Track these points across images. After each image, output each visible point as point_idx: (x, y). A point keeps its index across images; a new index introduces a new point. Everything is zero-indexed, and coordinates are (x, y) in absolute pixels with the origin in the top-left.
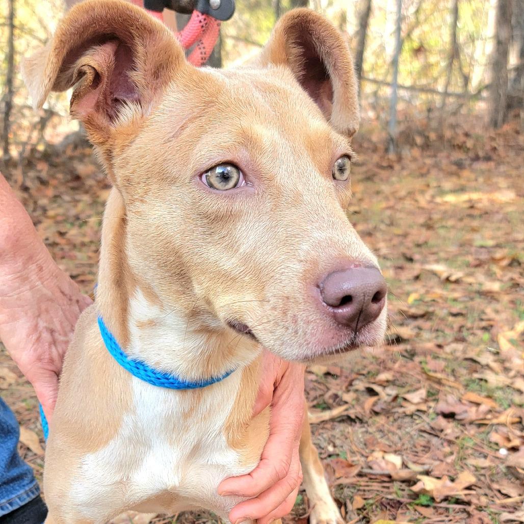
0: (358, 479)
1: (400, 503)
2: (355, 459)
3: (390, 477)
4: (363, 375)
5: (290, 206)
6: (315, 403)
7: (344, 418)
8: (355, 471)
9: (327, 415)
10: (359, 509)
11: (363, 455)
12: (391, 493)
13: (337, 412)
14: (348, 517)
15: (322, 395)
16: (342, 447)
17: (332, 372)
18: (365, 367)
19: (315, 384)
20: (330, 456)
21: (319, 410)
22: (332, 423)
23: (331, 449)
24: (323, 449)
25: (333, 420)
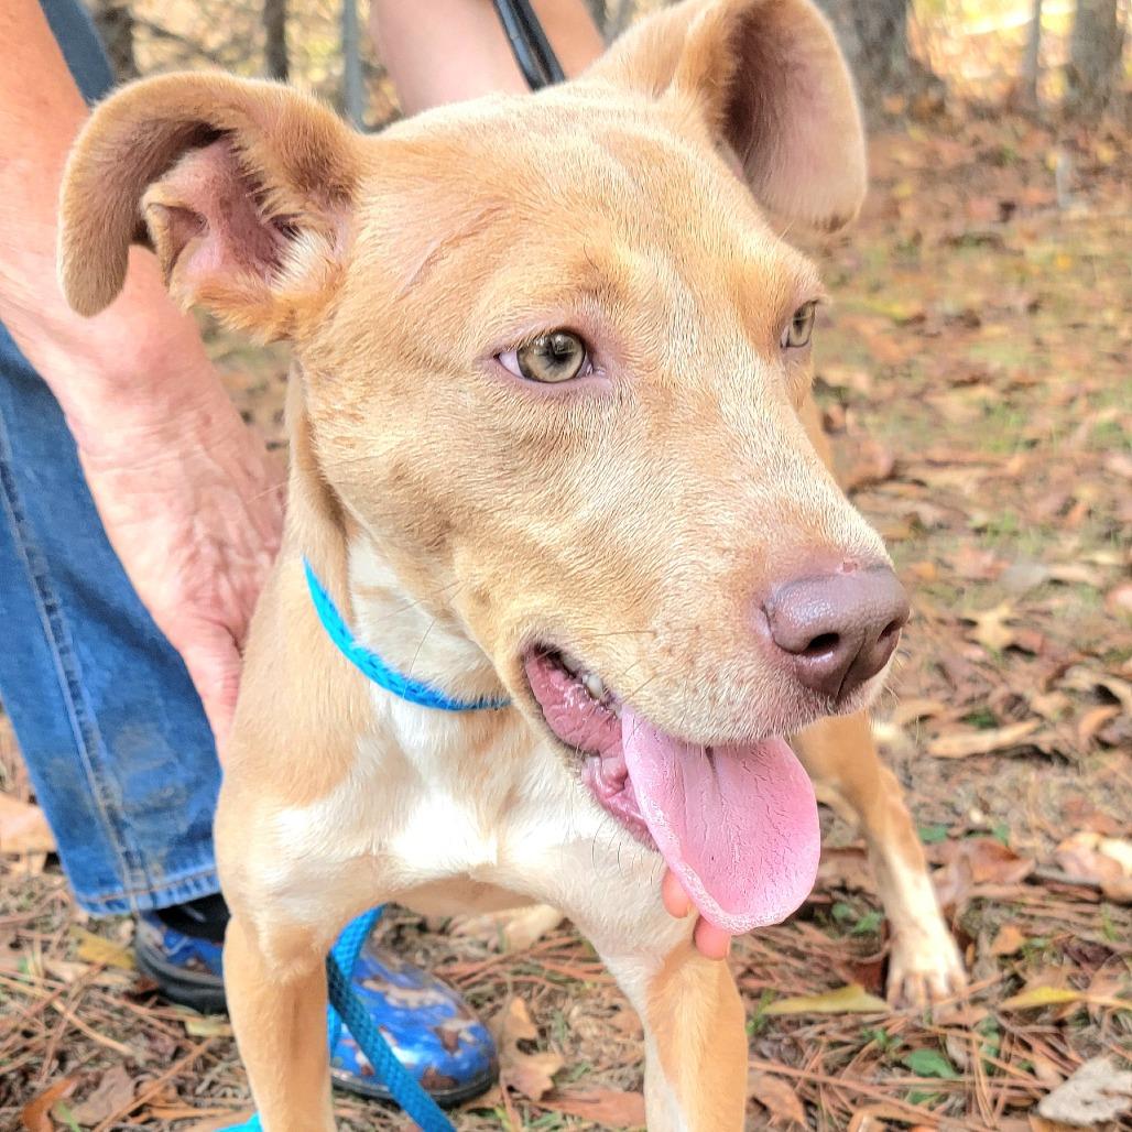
0: (1024, 889)
1: (1108, 952)
2: (1028, 844)
3: (1099, 890)
4: (1097, 656)
5: (691, 428)
6: (966, 711)
7: (1025, 751)
8: (1022, 870)
9: (987, 740)
10: (1004, 957)
11: (1049, 837)
12: (1091, 929)
13: (1010, 734)
14: (976, 969)
15: (986, 696)
16: (1005, 814)
17: (1024, 644)
18: (1106, 637)
19: (978, 669)
20: (970, 832)
21: (970, 727)
22: (993, 759)
23: (977, 817)
24: (958, 814)
25: (999, 752)
